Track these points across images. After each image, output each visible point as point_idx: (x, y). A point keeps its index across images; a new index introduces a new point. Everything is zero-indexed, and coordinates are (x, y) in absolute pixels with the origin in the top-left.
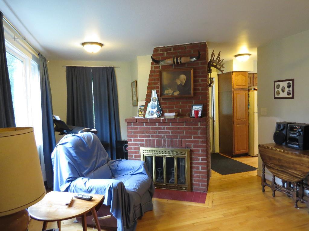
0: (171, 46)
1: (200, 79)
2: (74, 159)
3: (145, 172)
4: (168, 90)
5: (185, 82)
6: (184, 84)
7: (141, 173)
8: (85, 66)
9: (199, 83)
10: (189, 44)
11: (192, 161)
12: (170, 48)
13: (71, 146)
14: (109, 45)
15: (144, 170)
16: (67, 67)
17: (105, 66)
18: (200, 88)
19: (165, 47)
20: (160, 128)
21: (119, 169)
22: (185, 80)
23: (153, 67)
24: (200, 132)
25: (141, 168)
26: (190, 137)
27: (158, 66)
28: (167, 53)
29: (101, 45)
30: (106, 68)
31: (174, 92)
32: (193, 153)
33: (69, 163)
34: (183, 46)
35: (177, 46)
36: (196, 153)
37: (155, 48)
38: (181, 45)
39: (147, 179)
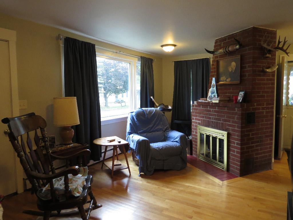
0: (226, 36)
1: (247, 65)
2: (135, 122)
3: (179, 142)
4: (223, 77)
5: (234, 69)
6: (234, 71)
7: (176, 142)
8: (187, 60)
9: (246, 69)
10: (240, 32)
11: (230, 144)
12: (226, 38)
13: (135, 114)
14: (180, 45)
15: (179, 140)
16: (175, 62)
17: (201, 58)
18: (247, 74)
19: (222, 38)
20: (210, 111)
21: (168, 137)
22: (235, 67)
23: (214, 57)
24: (237, 117)
25: (178, 138)
26: (229, 121)
27: (217, 56)
28: (224, 43)
29: (175, 46)
30: (203, 60)
31: (227, 79)
32: (231, 136)
33: (130, 123)
34: (235, 34)
35: (231, 35)
36: (233, 137)
37: (216, 40)
38: (233, 34)
39: (177, 146)
